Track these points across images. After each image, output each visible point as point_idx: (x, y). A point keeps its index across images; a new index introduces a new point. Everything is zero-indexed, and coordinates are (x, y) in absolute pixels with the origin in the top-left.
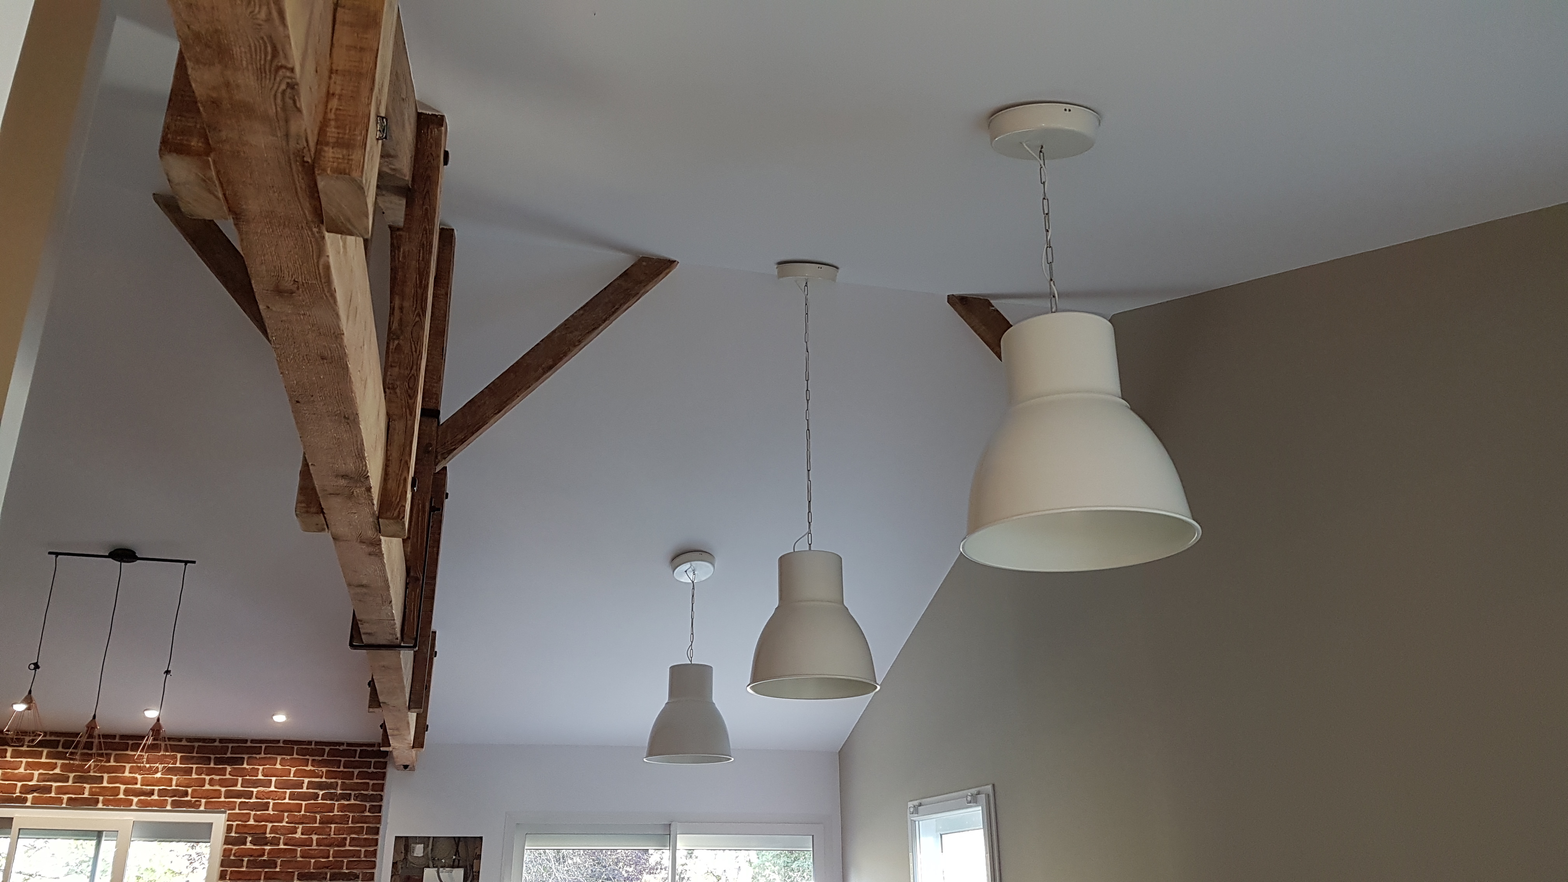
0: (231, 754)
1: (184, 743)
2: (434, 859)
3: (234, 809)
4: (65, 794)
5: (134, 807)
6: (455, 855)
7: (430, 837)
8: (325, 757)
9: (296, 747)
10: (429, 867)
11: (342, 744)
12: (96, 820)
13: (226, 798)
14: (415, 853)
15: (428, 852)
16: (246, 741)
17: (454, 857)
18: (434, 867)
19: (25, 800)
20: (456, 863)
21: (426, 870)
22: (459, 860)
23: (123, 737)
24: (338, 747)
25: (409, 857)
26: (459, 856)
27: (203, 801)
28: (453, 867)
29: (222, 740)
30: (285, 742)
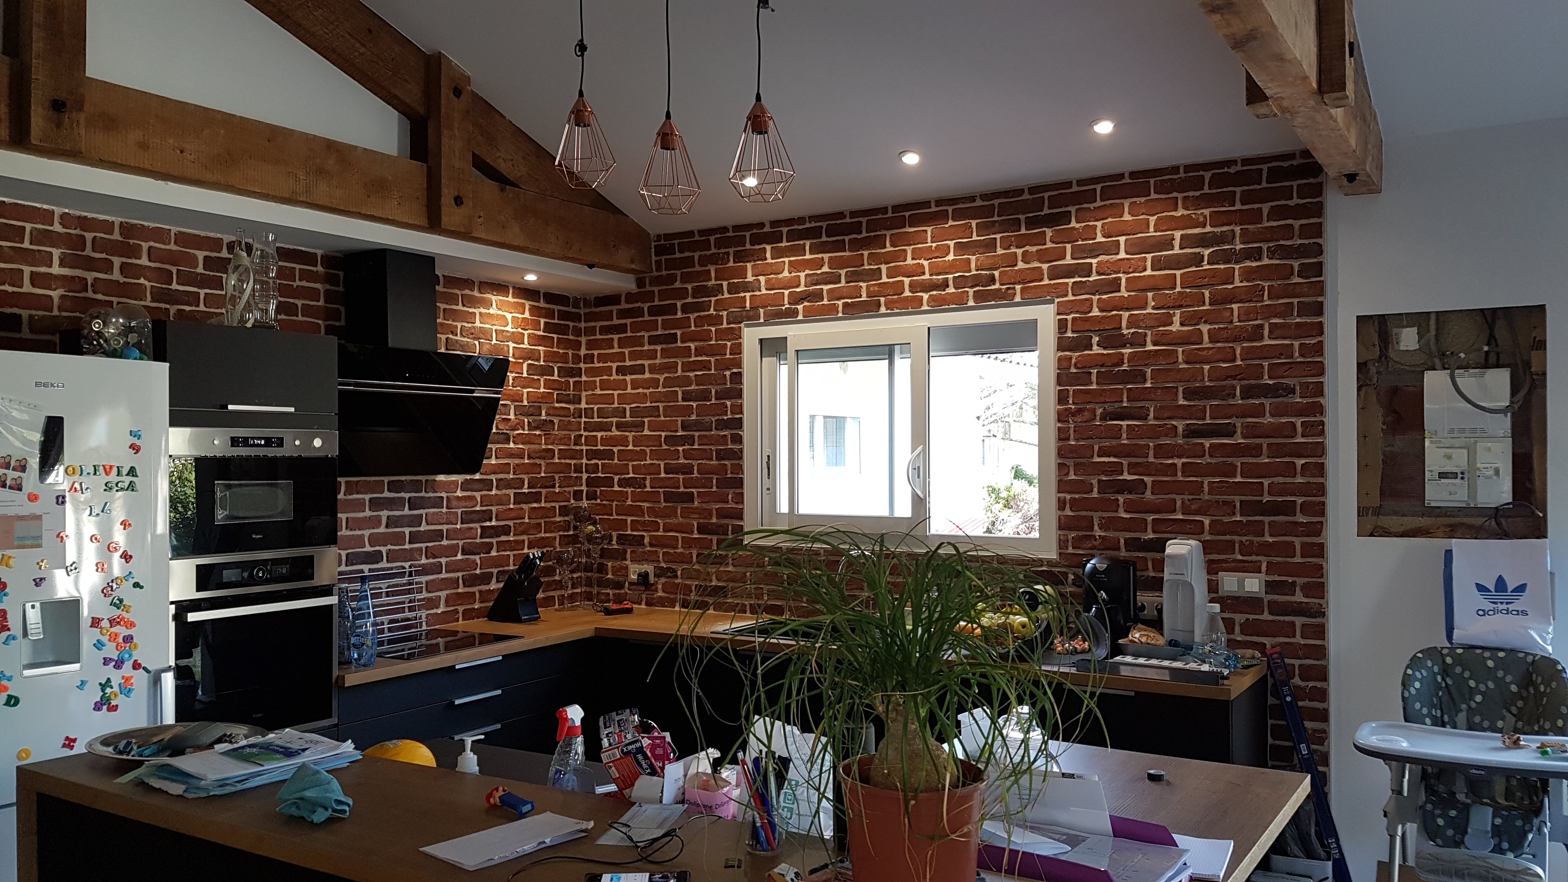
0: (1049, 208)
1: (979, 203)
2: (1443, 354)
3: (1066, 296)
4: (839, 299)
5: (925, 307)
6: (1488, 345)
7: (1429, 313)
8: (1206, 190)
9: (1152, 181)
10: (1435, 369)
11: (1234, 162)
12: (881, 330)
13: (1050, 280)
14: (1402, 344)
15: (1429, 341)
16: (1069, 184)
17: (1486, 348)
18: (1445, 369)
19: (795, 313)
20: (1493, 359)
21: (1430, 377)
22: (1498, 354)
23: (897, 208)
24: (1226, 170)
25: (1392, 354)
26: (1497, 346)
27: (1018, 287)
28: (1486, 365)
29: (1033, 189)
30: (1133, 174)
